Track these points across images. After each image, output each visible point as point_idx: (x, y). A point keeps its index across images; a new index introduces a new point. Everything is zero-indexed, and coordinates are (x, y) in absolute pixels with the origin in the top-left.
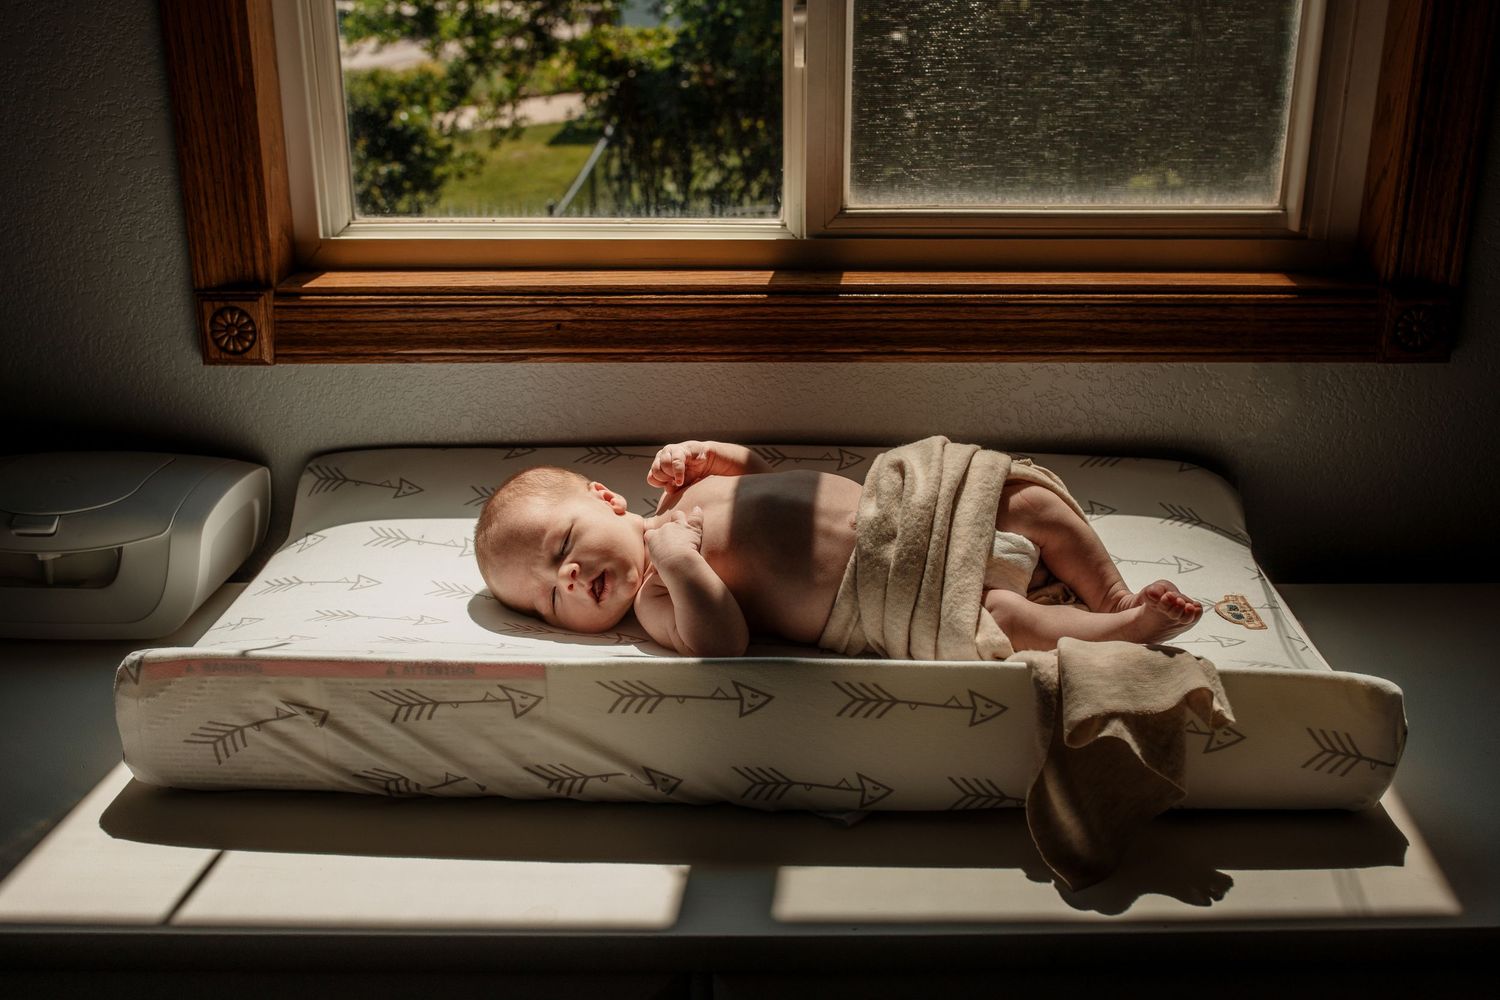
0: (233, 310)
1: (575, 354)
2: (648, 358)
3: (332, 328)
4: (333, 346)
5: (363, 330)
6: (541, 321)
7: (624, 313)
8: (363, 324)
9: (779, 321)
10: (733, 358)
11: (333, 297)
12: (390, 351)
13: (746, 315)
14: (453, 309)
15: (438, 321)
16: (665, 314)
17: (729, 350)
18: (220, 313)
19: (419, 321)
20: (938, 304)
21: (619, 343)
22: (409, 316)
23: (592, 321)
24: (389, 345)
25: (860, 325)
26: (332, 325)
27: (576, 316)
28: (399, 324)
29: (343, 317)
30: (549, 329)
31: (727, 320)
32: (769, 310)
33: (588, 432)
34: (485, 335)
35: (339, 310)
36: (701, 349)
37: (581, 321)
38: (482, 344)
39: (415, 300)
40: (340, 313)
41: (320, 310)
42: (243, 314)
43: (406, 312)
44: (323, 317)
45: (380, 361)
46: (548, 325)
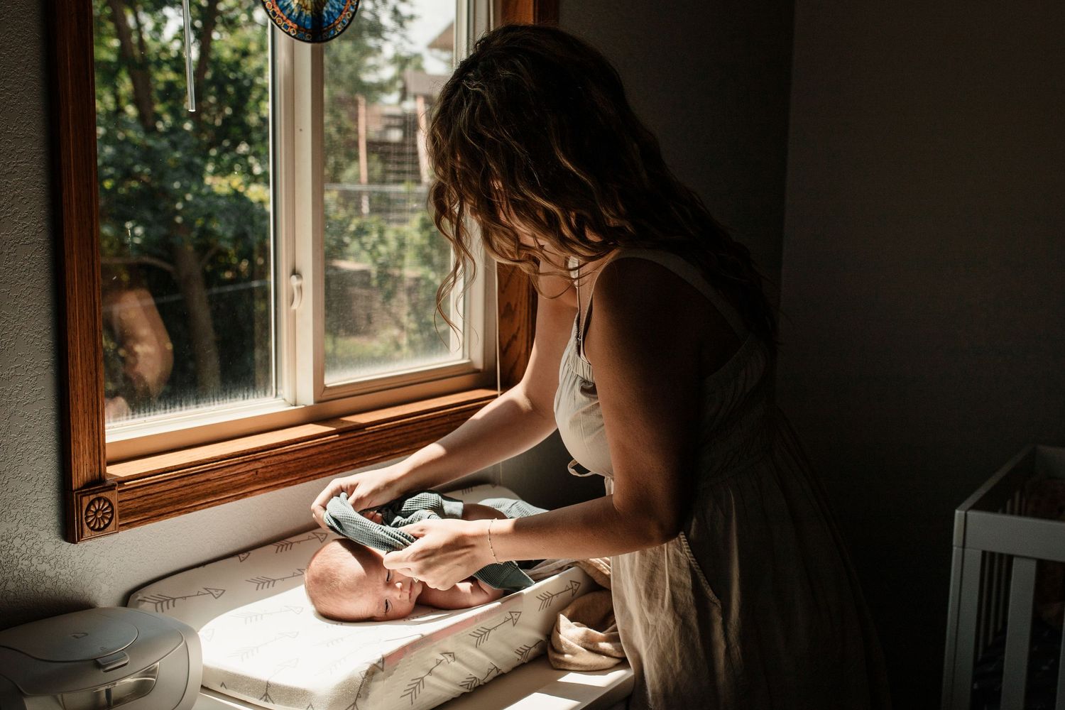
0: (99, 499)
1: (268, 487)
2: (299, 481)
3: (146, 500)
4: (150, 511)
5: (163, 497)
6: (248, 472)
7: (285, 458)
8: (162, 494)
9: (346, 448)
10: (333, 472)
11: (143, 480)
12: (180, 507)
13: (333, 447)
14: (207, 473)
15: (199, 482)
16: (300, 455)
17: (331, 468)
18: (92, 503)
19: (190, 485)
20: (402, 425)
21: (285, 476)
22: (184, 483)
23: (271, 466)
24: (179, 504)
25: (375, 443)
26: (146, 498)
27: (263, 465)
28: (180, 489)
29: (150, 491)
30: (253, 475)
31: (327, 452)
32: (341, 443)
33: (265, 536)
34: (224, 486)
35: (148, 487)
36: (320, 471)
37: (266, 467)
38: (224, 491)
39: (187, 472)
40: (149, 489)
41: (138, 490)
42: (106, 500)
43: (183, 480)
44: (139, 494)
45: (175, 515)
46: (252, 473)
